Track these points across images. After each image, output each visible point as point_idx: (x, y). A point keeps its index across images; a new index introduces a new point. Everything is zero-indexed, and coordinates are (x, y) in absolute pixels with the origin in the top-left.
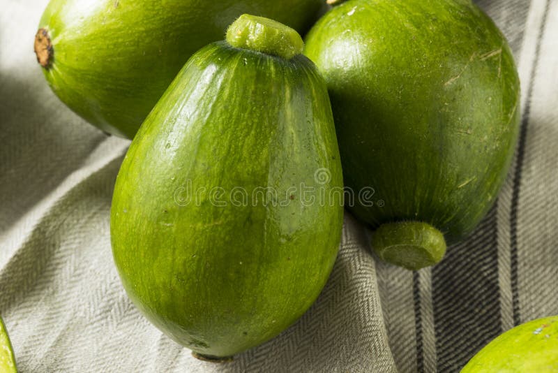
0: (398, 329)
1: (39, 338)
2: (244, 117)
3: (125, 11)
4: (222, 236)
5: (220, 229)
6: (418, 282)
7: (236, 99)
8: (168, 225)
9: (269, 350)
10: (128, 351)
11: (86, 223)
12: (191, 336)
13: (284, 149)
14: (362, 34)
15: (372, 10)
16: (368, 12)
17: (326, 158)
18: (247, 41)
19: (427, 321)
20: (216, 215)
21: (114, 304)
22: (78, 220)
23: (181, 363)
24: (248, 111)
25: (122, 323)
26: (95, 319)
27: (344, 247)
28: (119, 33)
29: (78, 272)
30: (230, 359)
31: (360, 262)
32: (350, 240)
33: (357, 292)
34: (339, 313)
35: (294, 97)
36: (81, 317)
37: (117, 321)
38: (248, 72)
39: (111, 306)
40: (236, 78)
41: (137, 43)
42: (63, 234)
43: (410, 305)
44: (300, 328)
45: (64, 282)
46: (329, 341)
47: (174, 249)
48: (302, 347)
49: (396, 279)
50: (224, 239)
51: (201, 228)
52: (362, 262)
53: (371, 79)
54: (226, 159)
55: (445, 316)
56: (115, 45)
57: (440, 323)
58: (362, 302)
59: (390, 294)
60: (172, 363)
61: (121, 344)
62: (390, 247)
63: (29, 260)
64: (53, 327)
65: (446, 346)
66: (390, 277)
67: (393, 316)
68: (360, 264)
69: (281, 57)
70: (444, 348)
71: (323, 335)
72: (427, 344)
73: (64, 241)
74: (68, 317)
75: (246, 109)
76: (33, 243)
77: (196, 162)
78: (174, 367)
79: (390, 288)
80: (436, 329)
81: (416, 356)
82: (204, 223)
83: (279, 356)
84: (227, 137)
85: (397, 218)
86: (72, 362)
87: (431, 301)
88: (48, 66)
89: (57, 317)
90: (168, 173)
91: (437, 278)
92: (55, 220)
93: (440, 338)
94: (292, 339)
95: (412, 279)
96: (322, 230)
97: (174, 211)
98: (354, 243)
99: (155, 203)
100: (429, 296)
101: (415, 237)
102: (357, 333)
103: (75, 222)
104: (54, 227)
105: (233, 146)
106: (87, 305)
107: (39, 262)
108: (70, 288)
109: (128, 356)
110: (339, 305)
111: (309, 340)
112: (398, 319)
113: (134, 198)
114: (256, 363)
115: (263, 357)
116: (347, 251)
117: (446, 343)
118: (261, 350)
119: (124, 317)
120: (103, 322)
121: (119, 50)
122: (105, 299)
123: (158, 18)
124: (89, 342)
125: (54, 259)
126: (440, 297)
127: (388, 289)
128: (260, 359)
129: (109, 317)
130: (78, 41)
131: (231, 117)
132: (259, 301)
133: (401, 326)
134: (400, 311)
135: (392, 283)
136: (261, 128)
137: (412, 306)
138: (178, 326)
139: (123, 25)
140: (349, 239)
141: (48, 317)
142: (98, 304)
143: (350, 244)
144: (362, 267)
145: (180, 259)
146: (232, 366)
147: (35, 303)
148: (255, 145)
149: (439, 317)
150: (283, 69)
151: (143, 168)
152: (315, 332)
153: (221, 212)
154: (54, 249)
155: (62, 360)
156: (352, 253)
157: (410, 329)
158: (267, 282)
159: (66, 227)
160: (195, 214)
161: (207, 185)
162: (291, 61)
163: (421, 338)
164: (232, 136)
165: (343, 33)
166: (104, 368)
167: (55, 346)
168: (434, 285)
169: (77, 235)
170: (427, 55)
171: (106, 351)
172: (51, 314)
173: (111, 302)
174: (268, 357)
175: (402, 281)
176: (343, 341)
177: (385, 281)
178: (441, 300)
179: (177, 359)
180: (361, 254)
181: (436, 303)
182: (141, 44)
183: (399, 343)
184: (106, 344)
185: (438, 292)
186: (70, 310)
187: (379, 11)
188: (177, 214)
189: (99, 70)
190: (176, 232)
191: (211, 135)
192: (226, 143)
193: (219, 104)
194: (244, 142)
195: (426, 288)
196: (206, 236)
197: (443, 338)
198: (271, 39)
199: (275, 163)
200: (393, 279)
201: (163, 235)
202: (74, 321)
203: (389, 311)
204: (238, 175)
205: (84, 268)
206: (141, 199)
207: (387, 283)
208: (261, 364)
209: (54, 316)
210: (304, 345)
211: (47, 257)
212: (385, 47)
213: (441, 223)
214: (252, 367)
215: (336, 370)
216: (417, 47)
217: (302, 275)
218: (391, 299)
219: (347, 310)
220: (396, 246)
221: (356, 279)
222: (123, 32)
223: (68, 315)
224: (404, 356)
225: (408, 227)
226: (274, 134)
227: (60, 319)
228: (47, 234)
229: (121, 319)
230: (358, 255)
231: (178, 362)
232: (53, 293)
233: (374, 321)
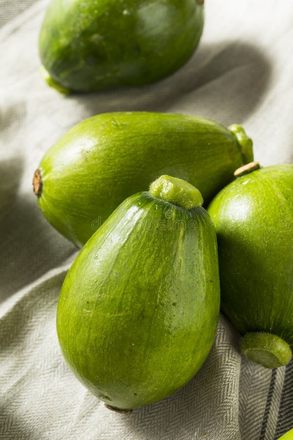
0: (252, 408)
1: (7, 379)
2: (148, 244)
3: (90, 163)
4: (122, 324)
5: (121, 319)
6: (275, 378)
7: (145, 232)
8: (88, 311)
9: (159, 409)
10: (64, 396)
11: (52, 305)
12: (99, 391)
13: (173, 271)
14: (248, 198)
15: (259, 183)
16: (256, 184)
17: (205, 280)
18: (161, 193)
19: (275, 405)
20: (120, 309)
21: (60, 363)
22: (47, 302)
23: (98, 410)
24: (152, 241)
25: (64, 377)
26: (46, 372)
27: (220, 345)
28: (84, 178)
29: (40, 338)
30: (129, 412)
31: (229, 356)
32: (225, 341)
33: (222, 378)
34: (207, 390)
35: (186, 236)
36: (38, 369)
37: (61, 374)
38: (156, 214)
39: (58, 364)
40: (148, 217)
41: (95, 187)
42: (35, 310)
43: (265, 393)
44: (182, 397)
45: (31, 343)
46: (198, 409)
47: (90, 329)
48: (181, 410)
49: (260, 374)
50: (123, 326)
51: (109, 317)
52: (230, 357)
53: (248, 230)
54: (132, 272)
55: (288, 404)
56: (80, 186)
57: (283, 409)
58: (224, 385)
59: (253, 383)
60: (92, 409)
61: (60, 391)
62: (250, 349)
63: (9, 325)
64: (17, 373)
65: (285, 426)
66: (256, 372)
67: (251, 399)
68: (228, 358)
69: (182, 207)
70: (282, 427)
71: (195, 404)
72: (270, 422)
73: (35, 315)
74: (29, 368)
75: (150, 240)
76: (13, 314)
77: (112, 271)
78: (93, 412)
79: (254, 379)
80: (280, 412)
81: (261, 429)
82: (111, 313)
83: (165, 415)
84: (135, 257)
85: (258, 330)
86: (25, 398)
87: (281, 392)
88: (39, 194)
89: (22, 367)
90: (93, 277)
91: (289, 377)
92: (31, 300)
93: (282, 419)
94: (176, 404)
95: (271, 375)
96: (195, 330)
97: (93, 302)
98: (228, 344)
99: (82, 296)
100: (280, 388)
101: (267, 345)
102: (216, 406)
103: (45, 303)
104: (30, 304)
105: (138, 264)
106: (43, 361)
107: (15, 327)
108: (34, 348)
109: (63, 400)
110: (208, 385)
111: (186, 407)
112: (254, 401)
113: (71, 290)
114: (149, 417)
115: (154, 414)
116: (221, 348)
117: (285, 423)
118: (154, 409)
119: (66, 373)
120: (52, 374)
121: (83, 190)
122: (56, 359)
123: (111, 171)
124: (39, 386)
125: (27, 327)
126: (288, 391)
127: (252, 380)
128: (152, 415)
129: (56, 372)
130: (58, 180)
131: (140, 243)
132: (144, 372)
133: (255, 406)
134: (256, 396)
135: (257, 376)
136: (159, 254)
137: (267, 394)
138: (90, 383)
139: (88, 173)
140: (225, 339)
141: (15, 365)
142: (51, 361)
143: (225, 343)
144: (229, 361)
145: (93, 336)
146: (133, 417)
147: (8, 355)
148: (153, 265)
149: (283, 405)
150: (181, 216)
151: (79, 271)
152: (191, 401)
153: (123, 307)
154: (28, 320)
155: (18, 396)
156: (224, 350)
157: (261, 410)
158: (151, 360)
159: (38, 305)
160: (106, 306)
161: (117, 288)
162: (190, 210)
163: (267, 417)
164: (138, 256)
165: (237, 196)
166: (45, 405)
167: (16, 386)
168: (285, 381)
169: (44, 312)
170: (289, 218)
171: (49, 394)
172: (18, 364)
173: (59, 361)
174: (157, 414)
175: (264, 376)
176: (207, 410)
177: (252, 374)
178: (288, 393)
179: (96, 407)
180: (231, 352)
181: (284, 394)
182: (98, 187)
183: (251, 418)
184: (51, 390)
185: (288, 387)
186: (31, 362)
187: (264, 184)
188: (94, 305)
189: (69, 201)
190: (93, 316)
191: (124, 254)
192: (133, 261)
193: (133, 234)
194: (145, 262)
195: (280, 383)
196: (111, 323)
197: (283, 420)
198: (177, 194)
199: (166, 280)
200: (258, 373)
201: (84, 318)
202: (33, 371)
203: (249, 395)
204: (138, 284)
205: (45, 335)
206: (74, 291)
207: (253, 376)
208: (152, 419)
209: (20, 365)
210: (182, 409)
211: (22, 324)
212: (261, 209)
213: (288, 337)
214: (146, 420)
215: (198, 429)
216: (283, 212)
217: (177, 359)
218: (253, 387)
219: (213, 389)
220: (254, 349)
221: (223, 368)
222: (86, 178)
223: (29, 366)
224: (253, 428)
225: (263, 337)
226: (167, 259)
227: (23, 368)
228: (24, 309)
229: (64, 374)
230: (229, 352)
231: (96, 409)
232: (22, 350)
233: (230, 399)
